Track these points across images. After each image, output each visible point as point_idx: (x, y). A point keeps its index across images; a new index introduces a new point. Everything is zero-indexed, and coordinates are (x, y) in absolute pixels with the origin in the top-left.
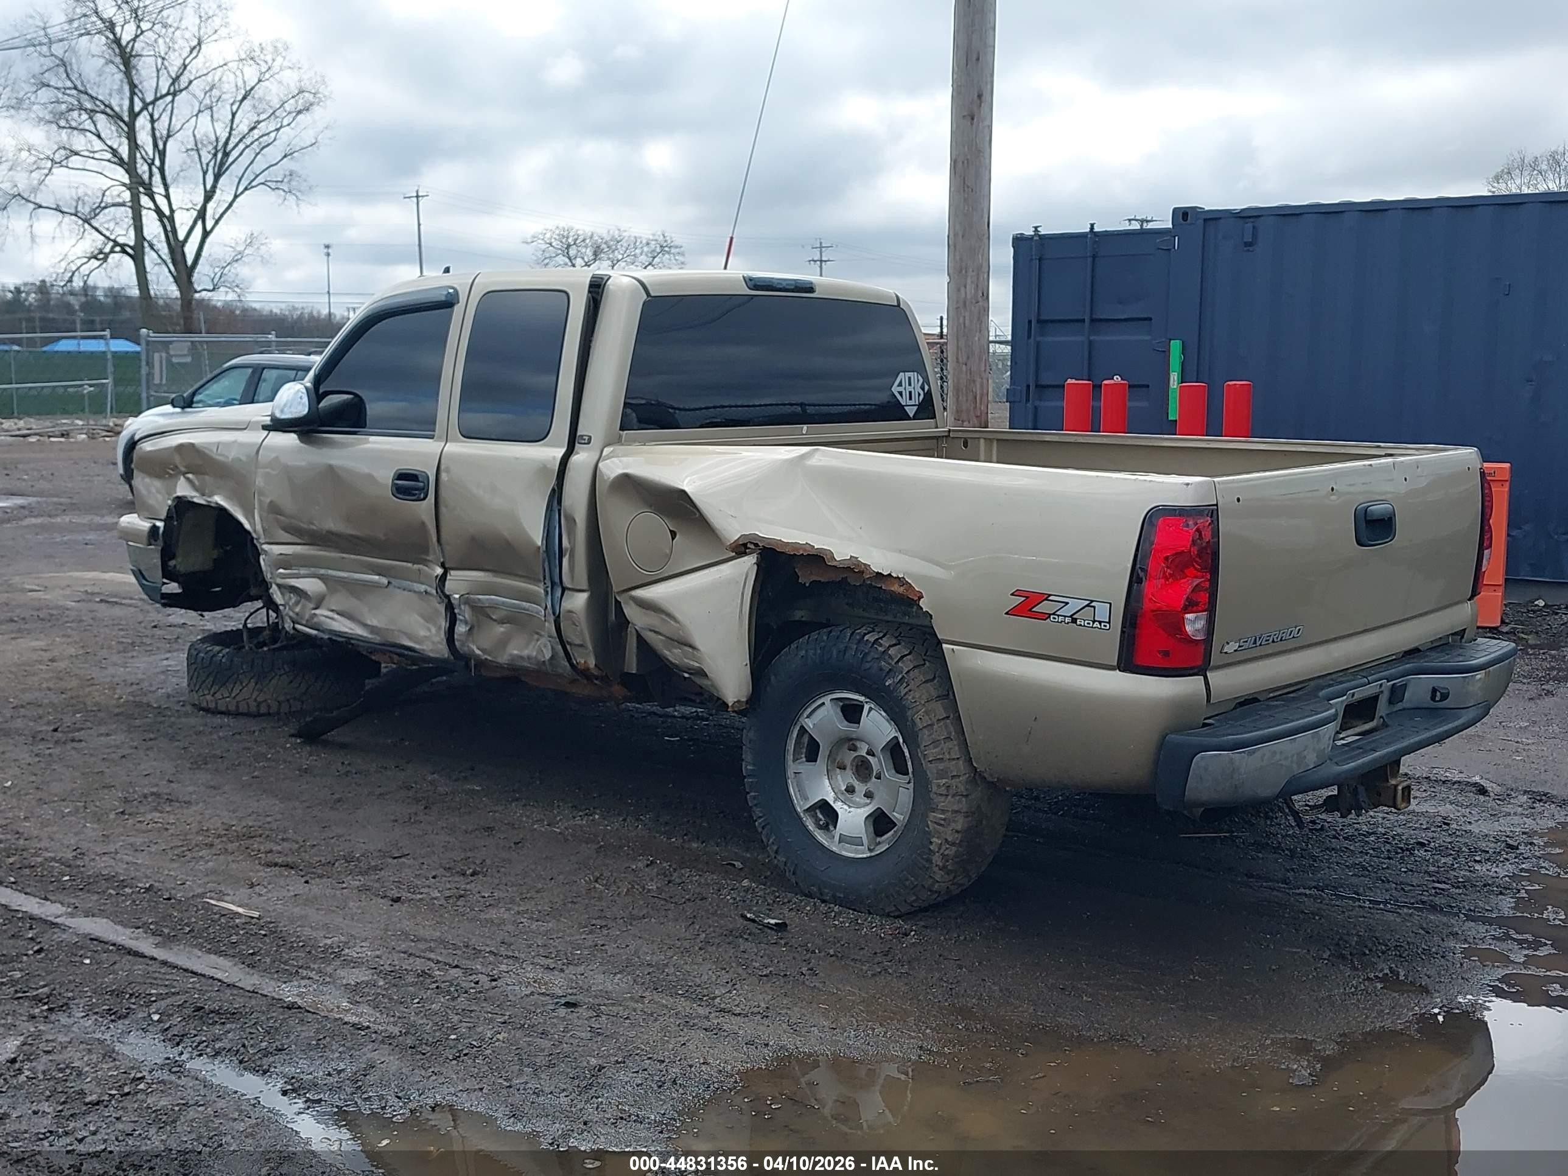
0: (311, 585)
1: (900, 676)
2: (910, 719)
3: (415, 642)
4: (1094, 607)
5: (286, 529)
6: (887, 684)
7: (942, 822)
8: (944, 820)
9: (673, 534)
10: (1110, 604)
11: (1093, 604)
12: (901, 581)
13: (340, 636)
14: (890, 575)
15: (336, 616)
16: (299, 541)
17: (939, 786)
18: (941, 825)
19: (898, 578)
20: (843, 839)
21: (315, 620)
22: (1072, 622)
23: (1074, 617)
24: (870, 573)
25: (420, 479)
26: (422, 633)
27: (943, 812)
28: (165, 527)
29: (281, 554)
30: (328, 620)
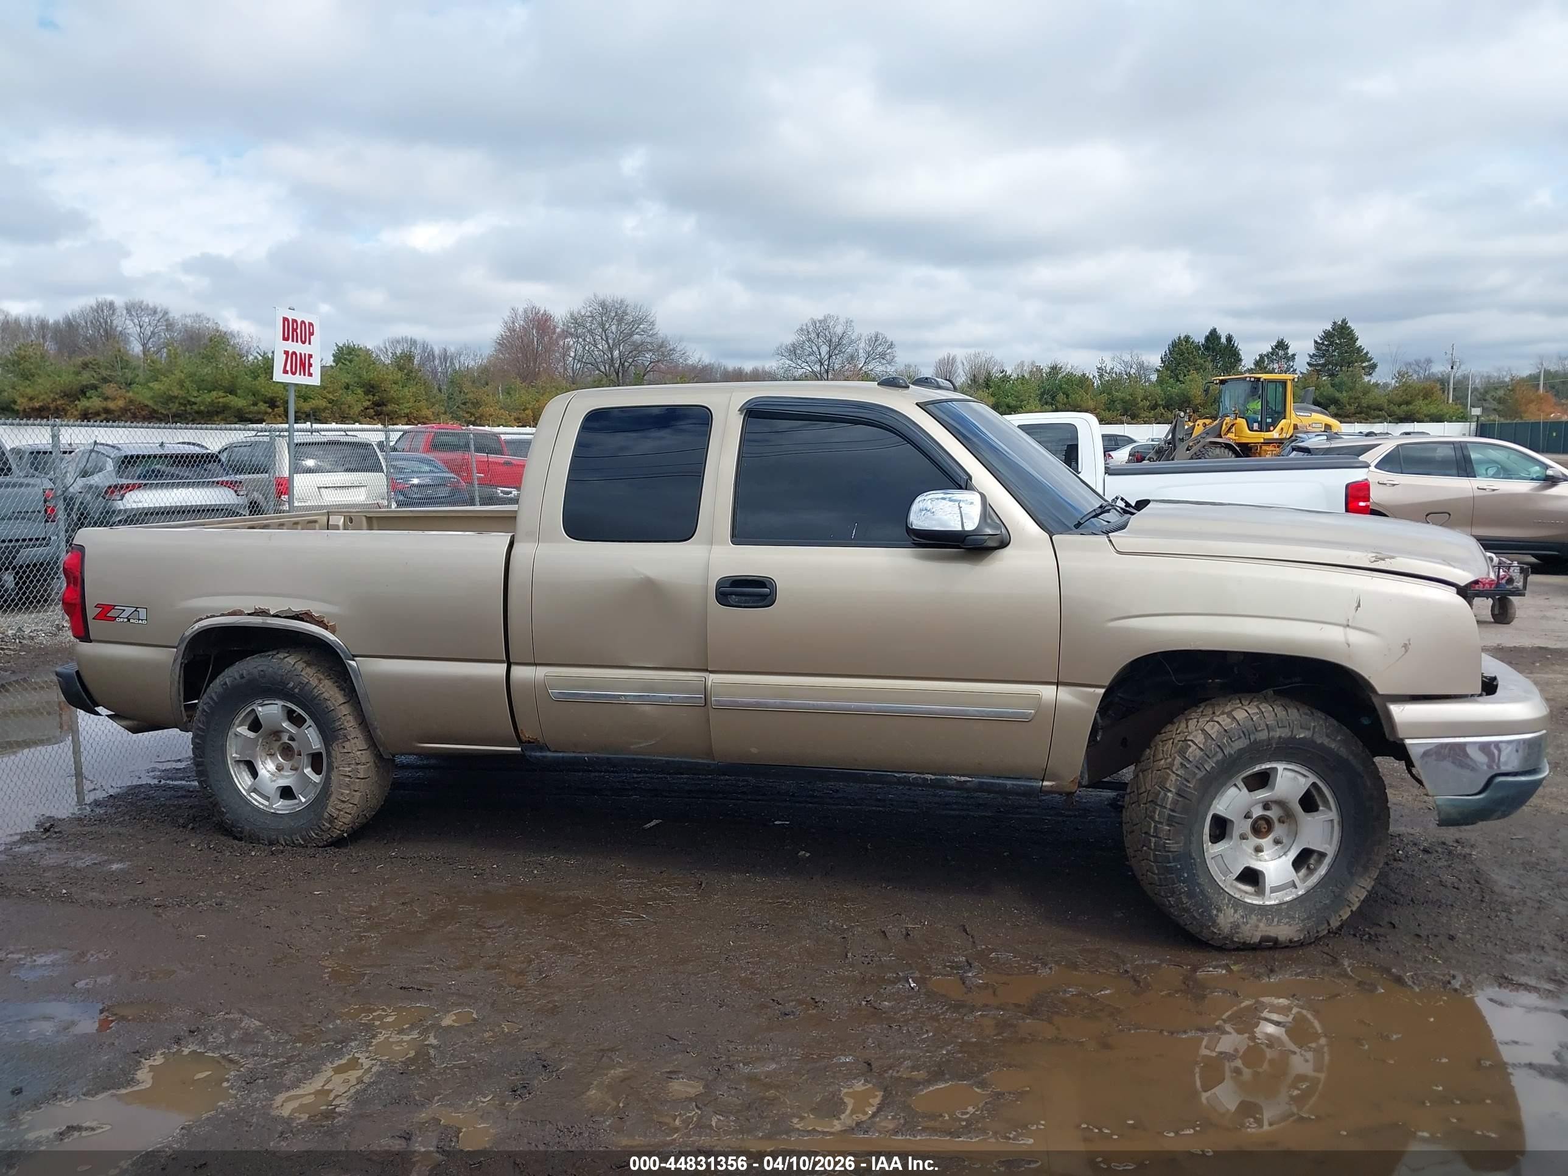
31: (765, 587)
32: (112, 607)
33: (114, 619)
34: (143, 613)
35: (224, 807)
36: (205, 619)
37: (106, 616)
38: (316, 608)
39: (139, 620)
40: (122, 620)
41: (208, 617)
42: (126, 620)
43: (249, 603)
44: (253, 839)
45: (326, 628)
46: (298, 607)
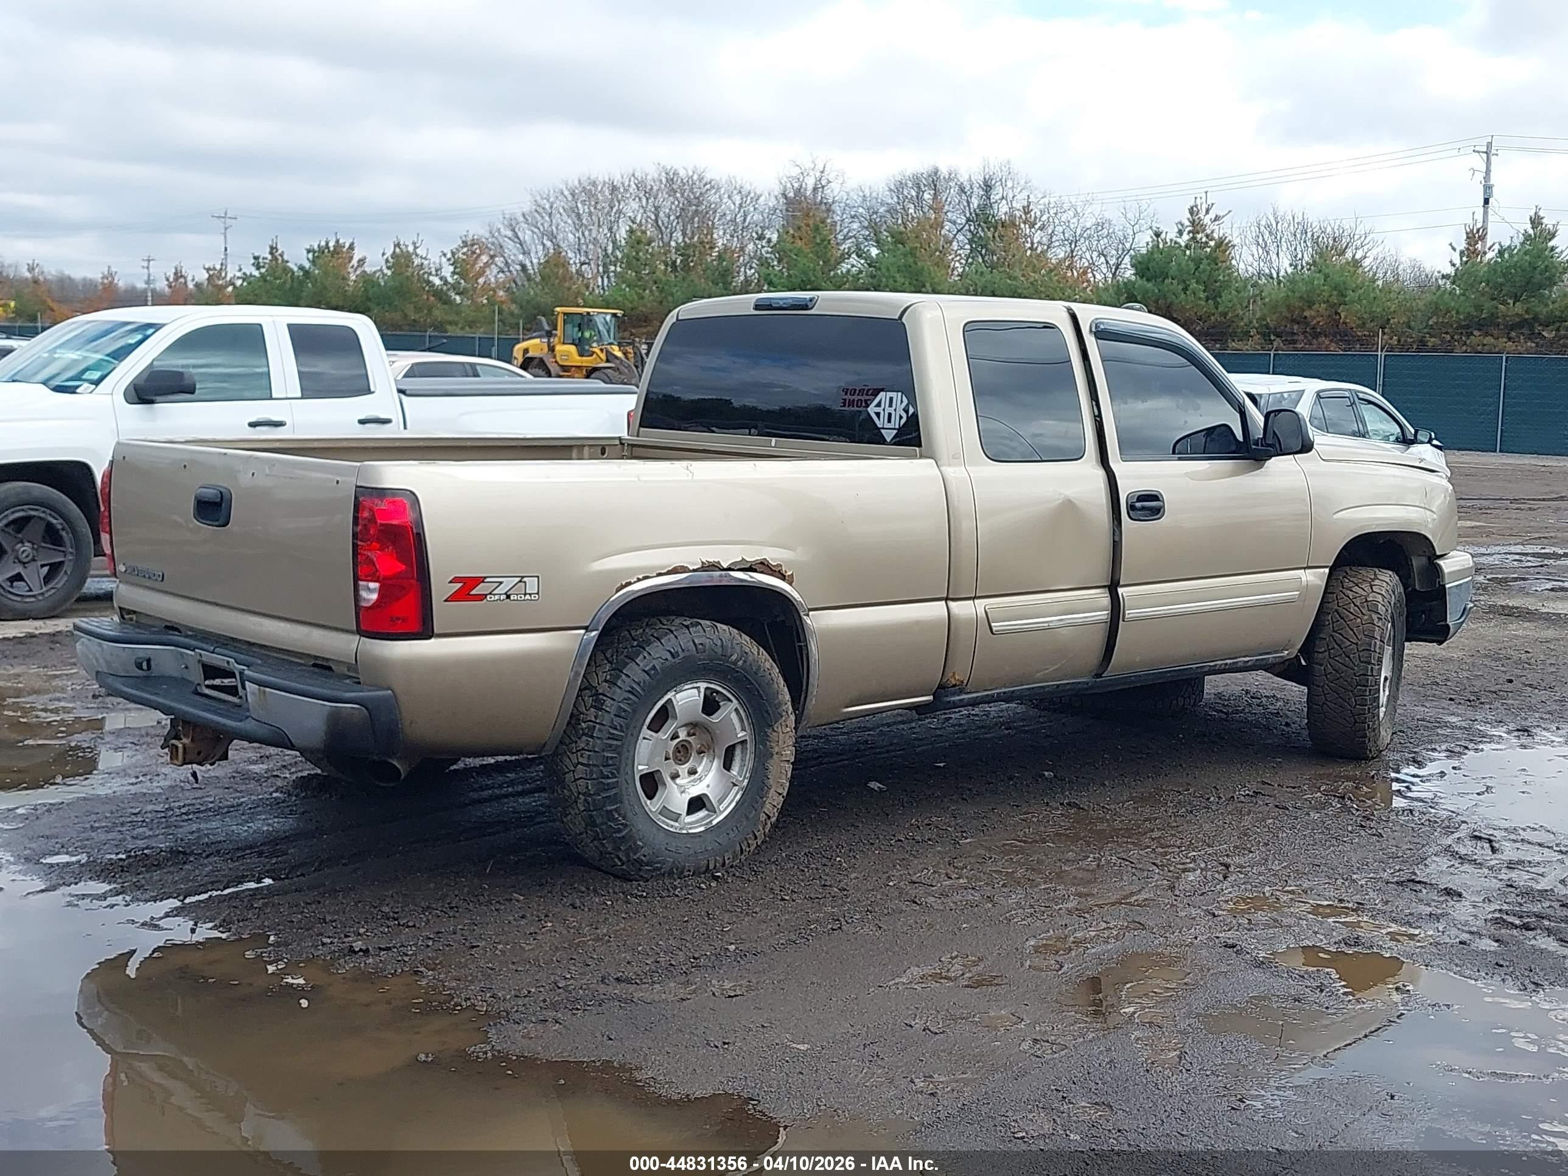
31: (1159, 500)
32: (479, 580)
33: (481, 597)
34: (532, 585)
35: (640, 840)
36: (635, 582)
37: (469, 594)
38: (773, 555)
39: (525, 594)
40: (497, 597)
41: (639, 580)
42: (503, 597)
43: (693, 557)
44: (677, 872)
45: (783, 577)
46: (752, 556)
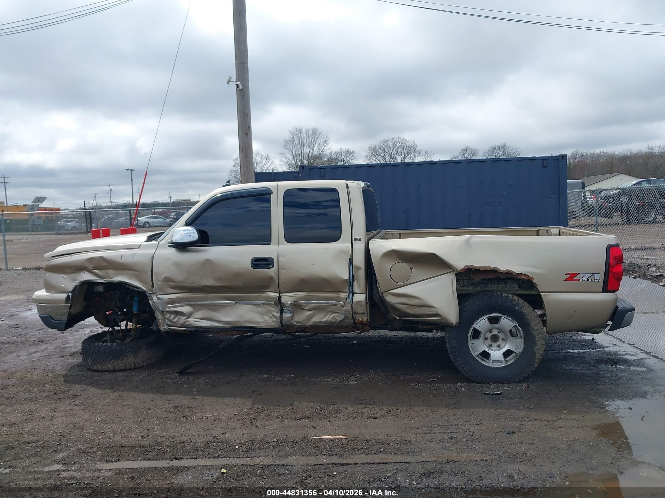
0: (185, 309)
1: (520, 306)
2: (526, 318)
3: (256, 324)
4: (595, 275)
5: (173, 288)
6: (516, 309)
7: (540, 349)
8: (540, 348)
9: (411, 268)
10: (600, 274)
11: (594, 274)
12: (525, 275)
13: (203, 328)
14: (521, 273)
15: (200, 320)
16: (182, 292)
17: (539, 338)
18: (539, 350)
19: (524, 274)
20: (494, 362)
21: (187, 323)
22: (587, 280)
23: (588, 279)
24: (515, 274)
25: (269, 260)
26: (260, 320)
27: (540, 345)
28: (72, 295)
29: (169, 298)
30: (196, 323)
